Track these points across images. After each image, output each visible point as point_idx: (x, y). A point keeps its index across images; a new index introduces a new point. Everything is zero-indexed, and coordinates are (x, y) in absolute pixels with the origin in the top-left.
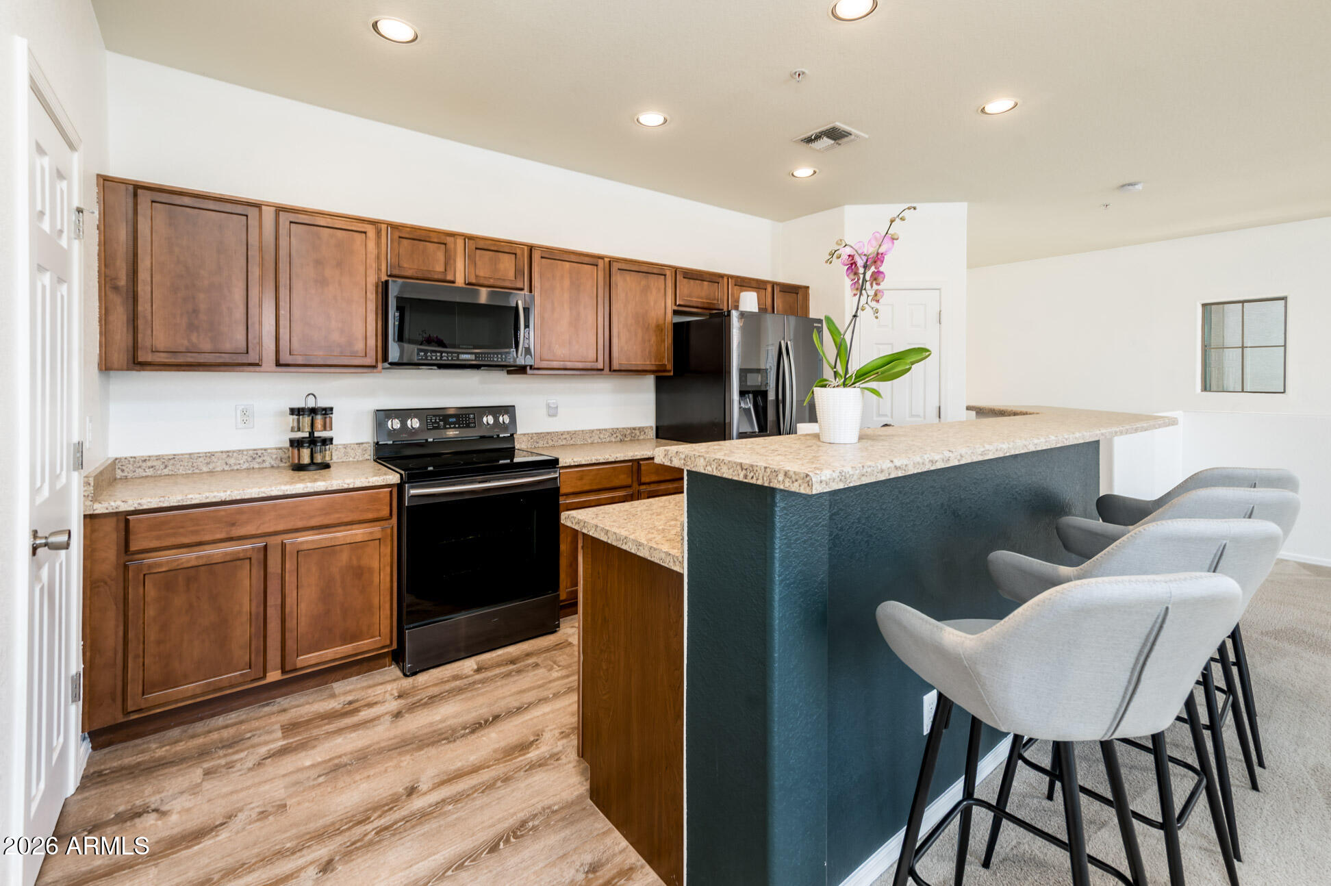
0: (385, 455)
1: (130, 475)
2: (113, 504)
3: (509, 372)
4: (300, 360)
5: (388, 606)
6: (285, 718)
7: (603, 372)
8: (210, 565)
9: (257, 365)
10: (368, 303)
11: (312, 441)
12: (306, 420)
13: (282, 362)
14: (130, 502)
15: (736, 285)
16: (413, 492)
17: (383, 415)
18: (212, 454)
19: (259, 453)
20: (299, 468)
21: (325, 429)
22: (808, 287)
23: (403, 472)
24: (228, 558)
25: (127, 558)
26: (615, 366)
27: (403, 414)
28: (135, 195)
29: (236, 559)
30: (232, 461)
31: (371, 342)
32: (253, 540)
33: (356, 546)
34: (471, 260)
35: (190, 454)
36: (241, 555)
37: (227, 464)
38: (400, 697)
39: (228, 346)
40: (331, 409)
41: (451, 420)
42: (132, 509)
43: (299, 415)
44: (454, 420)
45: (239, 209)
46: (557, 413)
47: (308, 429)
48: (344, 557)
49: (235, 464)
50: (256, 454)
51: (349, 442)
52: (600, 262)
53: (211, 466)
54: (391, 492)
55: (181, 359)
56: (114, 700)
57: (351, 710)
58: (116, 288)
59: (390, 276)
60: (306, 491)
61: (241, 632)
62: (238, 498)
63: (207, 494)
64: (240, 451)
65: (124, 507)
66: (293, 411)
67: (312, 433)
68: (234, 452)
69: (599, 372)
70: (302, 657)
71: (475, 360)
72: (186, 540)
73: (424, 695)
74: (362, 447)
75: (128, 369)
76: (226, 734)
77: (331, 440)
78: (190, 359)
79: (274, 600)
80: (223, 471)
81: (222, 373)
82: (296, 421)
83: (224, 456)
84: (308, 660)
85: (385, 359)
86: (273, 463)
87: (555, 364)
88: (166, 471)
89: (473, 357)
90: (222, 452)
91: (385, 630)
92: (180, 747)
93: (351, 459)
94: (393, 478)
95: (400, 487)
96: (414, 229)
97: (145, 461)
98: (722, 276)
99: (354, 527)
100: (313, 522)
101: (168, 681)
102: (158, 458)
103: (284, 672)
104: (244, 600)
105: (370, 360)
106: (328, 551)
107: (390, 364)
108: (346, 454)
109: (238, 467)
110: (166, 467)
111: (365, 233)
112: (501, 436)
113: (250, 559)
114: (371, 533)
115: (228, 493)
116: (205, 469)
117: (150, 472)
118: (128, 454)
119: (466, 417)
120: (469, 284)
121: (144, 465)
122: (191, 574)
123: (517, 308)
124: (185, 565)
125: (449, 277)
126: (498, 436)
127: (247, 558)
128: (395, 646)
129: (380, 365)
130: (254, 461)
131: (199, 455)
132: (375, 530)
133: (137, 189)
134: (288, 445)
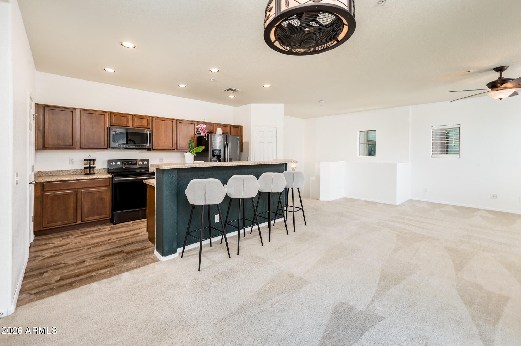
0: (109, 172)
1: (42, 175)
2: (40, 180)
3: (148, 150)
4: (86, 147)
5: (109, 207)
6: (82, 231)
7: (174, 150)
8: (63, 195)
9: (75, 148)
10: (105, 132)
11: (90, 167)
12: (89, 162)
13: (82, 147)
14: (44, 179)
15: (218, 126)
16: (115, 179)
17: (109, 161)
18: (63, 171)
19: (76, 170)
20: (86, 174)
21: (93, 164)
22: (243, 126)
23: (113, 175)
24: (68, 194)
25: (44, 192)
26: (178, 148)
27: (116, 161)
28: (44, 108)
29: (70, 194)
30: (68, 173)
31: (106, 142)
32: (74, 190)
33: (100, 192)
34: (134, 120)
35: (57, 171)
36: (71, 193)
37: (67, 173)
38: (111, 228)
39: (67, 144)
40: (95, 159)
41: (130, 163)
42: (44, 181)
43: (86, 161)
44: (131, 163)
45: (71, 110)
46: (162, 161)
47: (89, 164)
48: (97, 195)
49: (69, 173)
50: (75, 171)
51: (100, 168)
52: (174, 121)
53: (63, 174)
54: (110, 180)
55: (55, 147)
56: (40, 225)
57: (99, 230)
58: (39, 130)
59: (111, 125)
60: (87, 178)
61: (71, 211)
62: (70, 179)
63: (63, 178)
64: (70, 170)
65: (43, 181)
66: (85, 160)
67: (90, 165)
68: (69, 170)
69: (173, 150)
70: (86, 218)
71: (135, 147)
72: (58, 189)
73: (117, 227)
74: (104, 169)
75: (42, 149)
76: (67, 234)
77: (95, 167)
78: (58, 146)
79: (79, 204)
80: (66, 175)
81: (66, 150)
82: (85, 162)
83: (66, 171)
84: (89, 219)
85: (110, 147)
86: (79, 173)
87: (160, 148)
88: (51, 175)
89: (134, 146)
90: (66, 170)
91: (108, 213)
92: (56, 236)
93: (101, 173)
94: (110, 176)
95: (112, 178)
96: (118, 113)
97: (45, 172)
98: (213, 123)
99: (100, 187)
100: (89, 186)
101: (53, 221)
102: (49, 171)
103: (82, 221)
104: (72, 204)
105: (106, 147)
106: (94, 193)
107: (111, 148)
108: (100, 171)
109: (70, 174)
110: (51, 174)
111: (104, 115)
112: (145, 167)
113: (73, 194)
114: (105, 189)
115: (68, 178)
116: (61, 174)
117: (47, 175)
118: (41, 170)
119: (134, 162)
120: (134, 127)
121: (45, 173)
122: (58, 197)
123: (147, 134)
124: (57, 195)
125: (128, 126)
126: (144, 167)
127: (72, 194)
128: (111, 217)
129: (108, 148)
130: (75, 172)
131: (60, 171)
132: (106, 189)
133: (45, 106)
134: (83, 169)
